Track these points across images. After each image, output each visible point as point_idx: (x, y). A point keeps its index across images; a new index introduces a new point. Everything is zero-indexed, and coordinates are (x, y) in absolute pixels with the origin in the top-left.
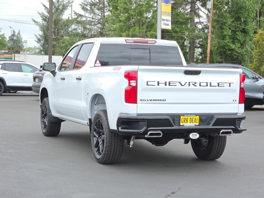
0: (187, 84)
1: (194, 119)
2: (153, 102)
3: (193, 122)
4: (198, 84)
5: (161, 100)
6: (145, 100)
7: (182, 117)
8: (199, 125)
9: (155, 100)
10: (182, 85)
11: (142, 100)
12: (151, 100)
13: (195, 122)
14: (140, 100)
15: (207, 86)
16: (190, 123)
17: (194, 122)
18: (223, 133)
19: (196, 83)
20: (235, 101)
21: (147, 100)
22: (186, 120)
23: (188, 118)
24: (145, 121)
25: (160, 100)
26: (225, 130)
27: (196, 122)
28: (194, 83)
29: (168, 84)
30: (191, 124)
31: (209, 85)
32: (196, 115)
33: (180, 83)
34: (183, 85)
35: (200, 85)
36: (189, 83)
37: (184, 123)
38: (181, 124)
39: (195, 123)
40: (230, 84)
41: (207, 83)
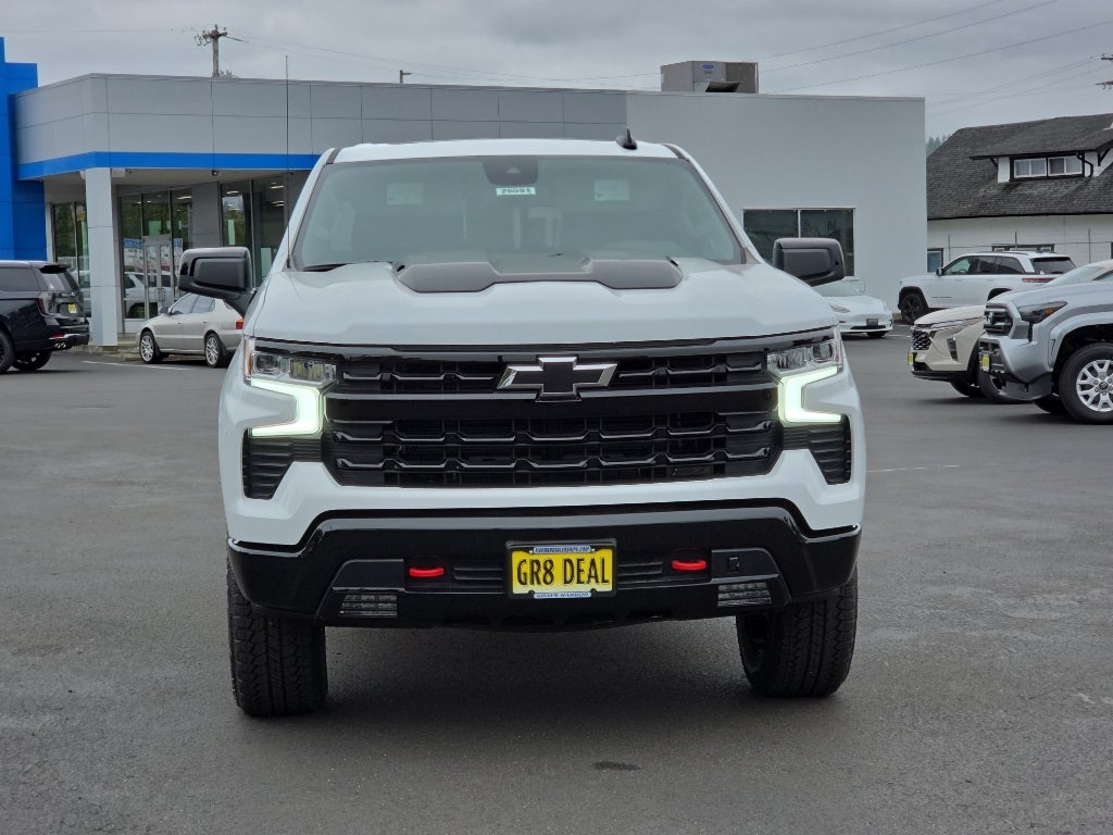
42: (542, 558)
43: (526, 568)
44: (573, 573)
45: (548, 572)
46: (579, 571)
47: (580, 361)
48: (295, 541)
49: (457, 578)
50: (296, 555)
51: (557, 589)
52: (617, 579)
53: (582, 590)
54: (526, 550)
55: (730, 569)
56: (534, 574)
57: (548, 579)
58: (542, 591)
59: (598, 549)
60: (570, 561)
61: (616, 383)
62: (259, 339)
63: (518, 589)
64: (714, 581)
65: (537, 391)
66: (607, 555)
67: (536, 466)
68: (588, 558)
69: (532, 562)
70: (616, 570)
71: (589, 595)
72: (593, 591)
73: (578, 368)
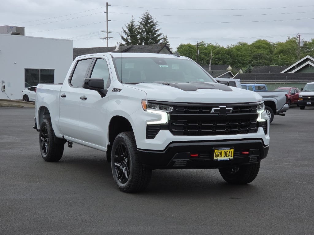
42: (226, 151)
43: (217, 154)
44: (226, 155)
45: (221, 154)
46: (227, 154)
47: (227, 107)
48: (163, 149)
49: (200, 156)
50: (164, 152)
51: (222, 158)
52: (234, 156)
53: (227, 158)
54: (217, 150)
55: (253, 154)
56: (218, 155)
57: (221, 156)
58: (220, 159)
59: (231, 149)
60: (225, 152)
61: (233, 112)
62: (149, 100)
63: (215, 158)
64: (249, 156)
65: (218, 113)
66: (232, 150)
67: (217, 130)
68: (229, 151)
69: (218, 152)
70: (234, 154)
71: (229, 160)
72: (229, 158)
73: (227, 108)
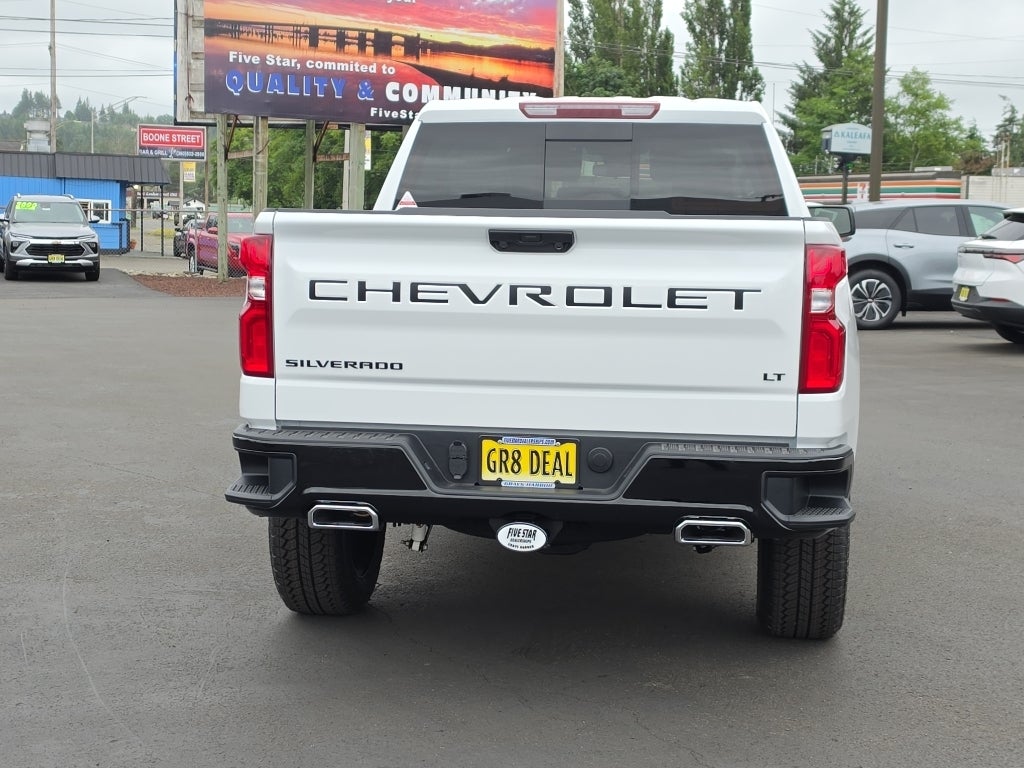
0: (504, 294)
1: (551, 458)
2: (343, 371)
3: (549, 469)
4: (558, 296)
5: (382, 366)
6: (309, 362)
7: (487, 445)
8: (578, 487)
9: (355, 363)
10: (475, 300)
11: (296, 365)
12: (333, 364)
13: (557, 473)
14: (288, 362)
15: (608, 302)
16: (532, 473)
17: (555, 469)
18: (691, 532)
19: (547, 290)
20: (776, 377)
21: (319, 362)
22: (511, 461)
23: (519, 452)
24: (291, 458)
25: (377, 365)
26: (700, 519)
27: (561, 470)
28: (538, 291)
29: (405, 293)
30: (539, 478)
31: (618, 297)
32: (562, 438)
33: (465, 288)
34: (481, 299)
35: (570, 301)
36: (513, 290)
37: (501, 471)
38: (487, 476)
39: (558, 477)
40: (739, 295)
41: (608, 292)
